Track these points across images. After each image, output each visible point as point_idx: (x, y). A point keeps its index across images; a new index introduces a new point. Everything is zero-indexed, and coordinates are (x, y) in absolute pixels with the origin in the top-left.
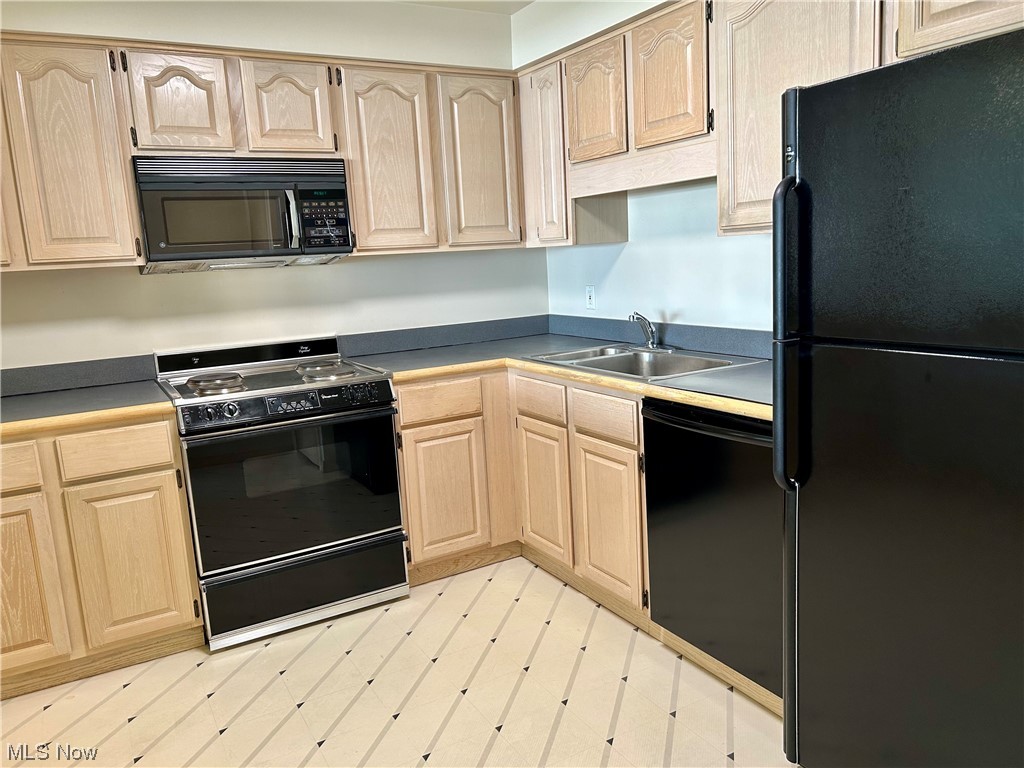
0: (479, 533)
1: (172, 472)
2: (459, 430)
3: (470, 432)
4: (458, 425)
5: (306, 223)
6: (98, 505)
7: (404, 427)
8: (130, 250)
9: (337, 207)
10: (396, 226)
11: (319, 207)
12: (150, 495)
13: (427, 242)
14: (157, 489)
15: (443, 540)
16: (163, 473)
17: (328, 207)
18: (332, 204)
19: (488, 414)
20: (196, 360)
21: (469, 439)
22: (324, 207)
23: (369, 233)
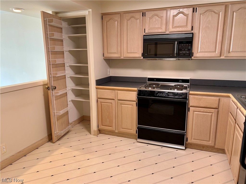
0: (210, 142)
1: (135, 103)
2: (208, 111)
3: (213, 113)
4: (208, 110)
5: (179, 50)
6: (122, 105)
7: (191, 106)
8: (140, 55)
9: (189, 46)
10: (206, 51)
11: (184, 46)
12: (131, 106)
13: (216, 56)
14: (132, 105)
15: (198, 140)
16: (134, 102)
17: (186, 46)
18: (187, 45)
19: (220, 109)
20: (155, 80)
21: (212, 115)
22: (185, 46)
23: (198, 52)
